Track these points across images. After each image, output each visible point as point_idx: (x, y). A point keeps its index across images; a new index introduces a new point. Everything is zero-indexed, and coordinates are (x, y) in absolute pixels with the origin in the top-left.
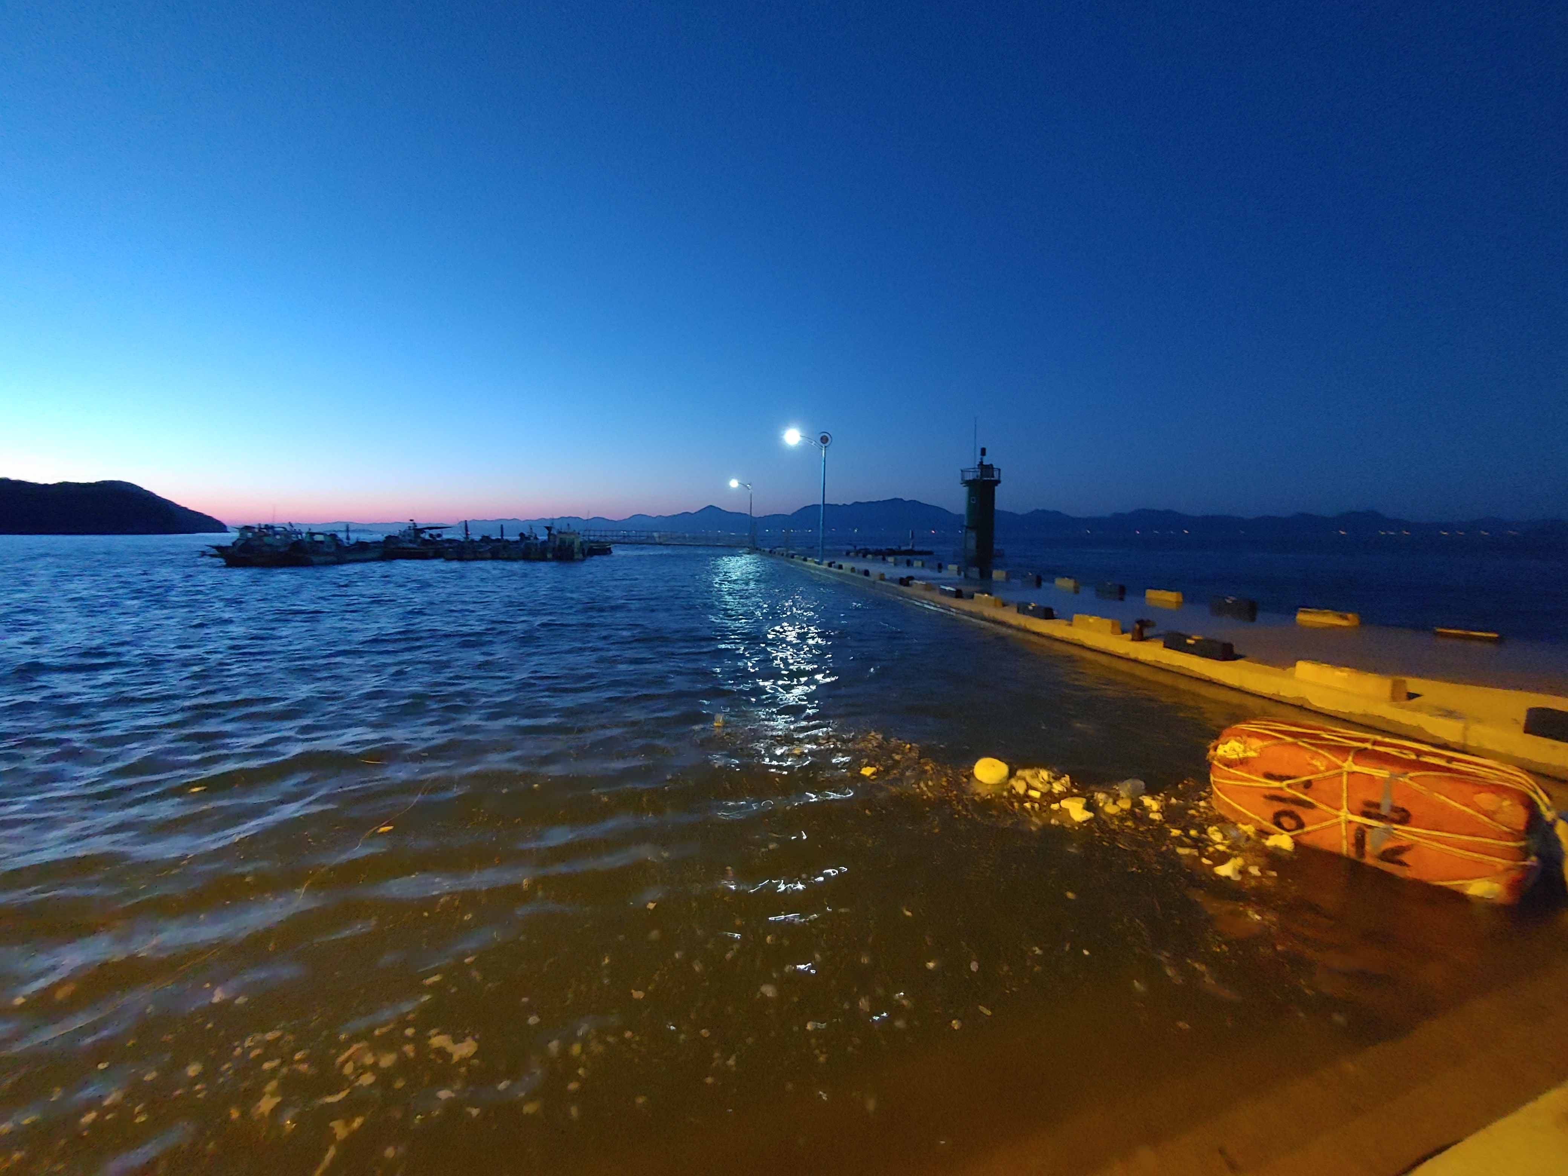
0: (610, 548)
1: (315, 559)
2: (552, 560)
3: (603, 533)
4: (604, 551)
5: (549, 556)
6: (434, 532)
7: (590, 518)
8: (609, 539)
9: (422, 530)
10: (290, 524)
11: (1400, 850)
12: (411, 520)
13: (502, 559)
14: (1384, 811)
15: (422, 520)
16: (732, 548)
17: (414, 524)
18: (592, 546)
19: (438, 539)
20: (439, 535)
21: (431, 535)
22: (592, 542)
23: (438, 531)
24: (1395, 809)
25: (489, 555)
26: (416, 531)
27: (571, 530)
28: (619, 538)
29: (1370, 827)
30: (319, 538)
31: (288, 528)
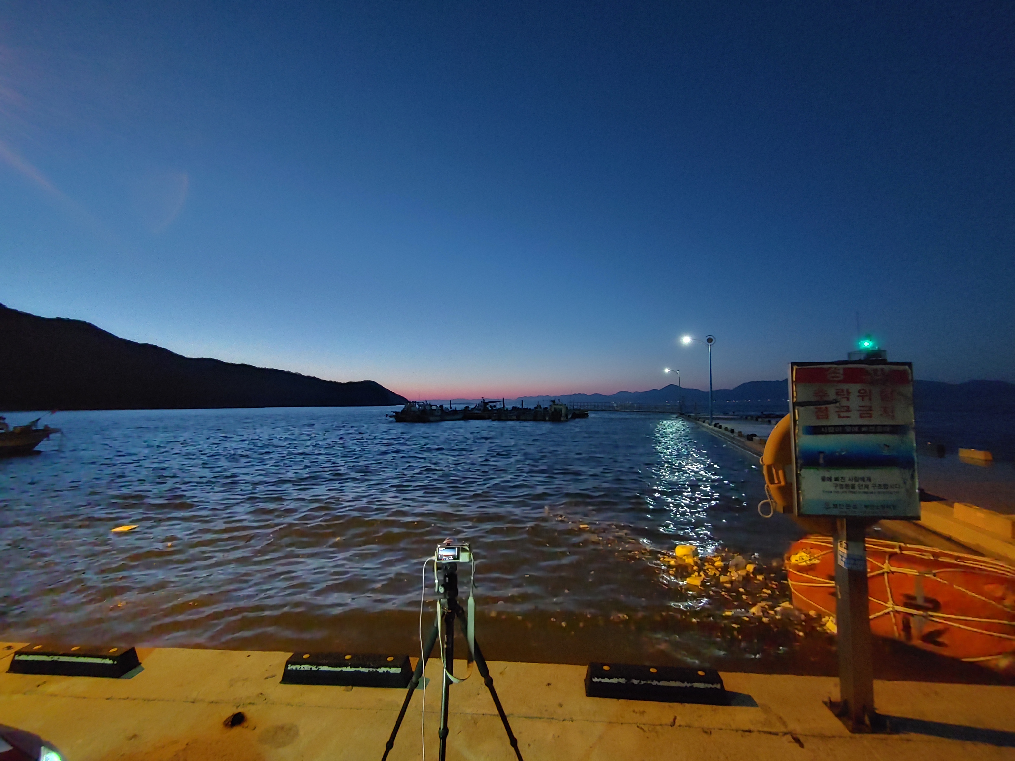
0: (587, 414)
1: (432, 418)
2: (549, 421)
3: (582, 404)
4: (582, 415)
5: (547, 418)
6: (492, 404)
7: (572, 394)
8: (586, 408)
9: (487, 403)
10: (426, 401)
11: (939, 633)
12: (482, 398)
13: (522, 420)
14: (920, 602)
15: (489, 397)
16: (666, 414)
17: (484, 400)
18: (575, 413)
19: (494, 408)
20: (495, 406)
21: (491, 406)
22: (576, 409)
23: (495, 404)
24: (927, 600)
25: (515, 417)
26: (485, 403)
27: (561, 403)
28: (592, 407)
29: (912, 615)
30: (434, 407)
31: (425, 403)
